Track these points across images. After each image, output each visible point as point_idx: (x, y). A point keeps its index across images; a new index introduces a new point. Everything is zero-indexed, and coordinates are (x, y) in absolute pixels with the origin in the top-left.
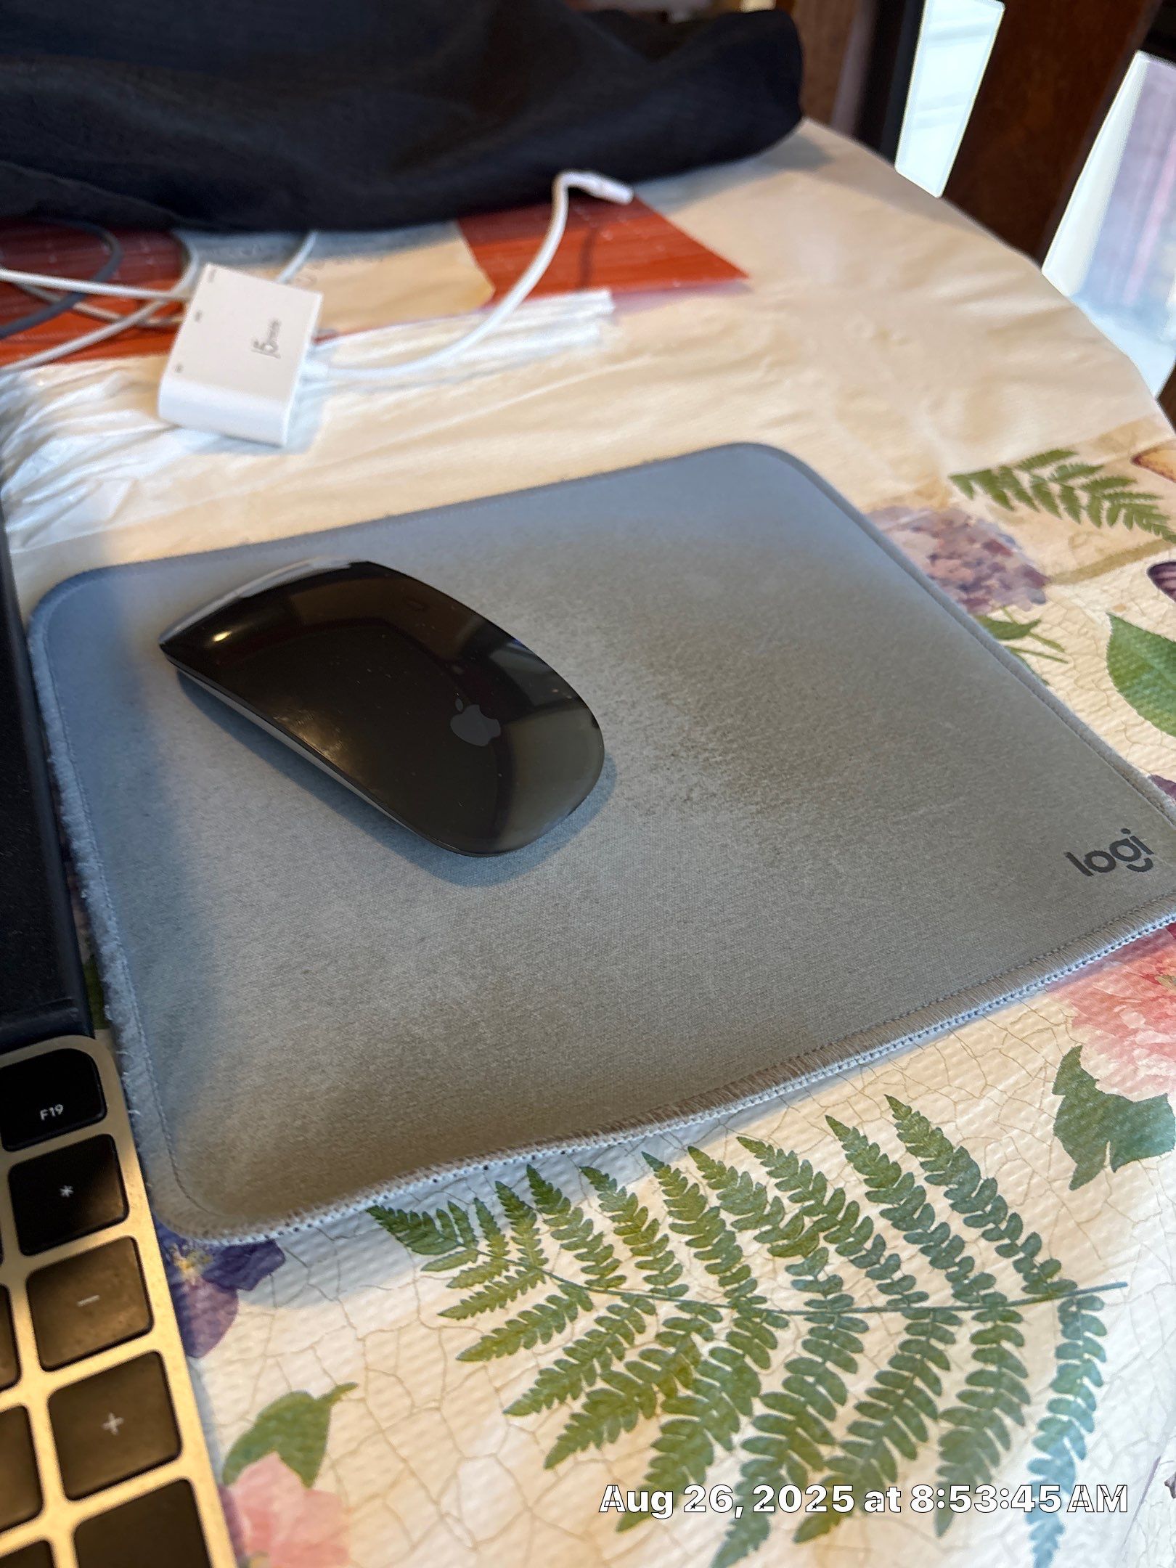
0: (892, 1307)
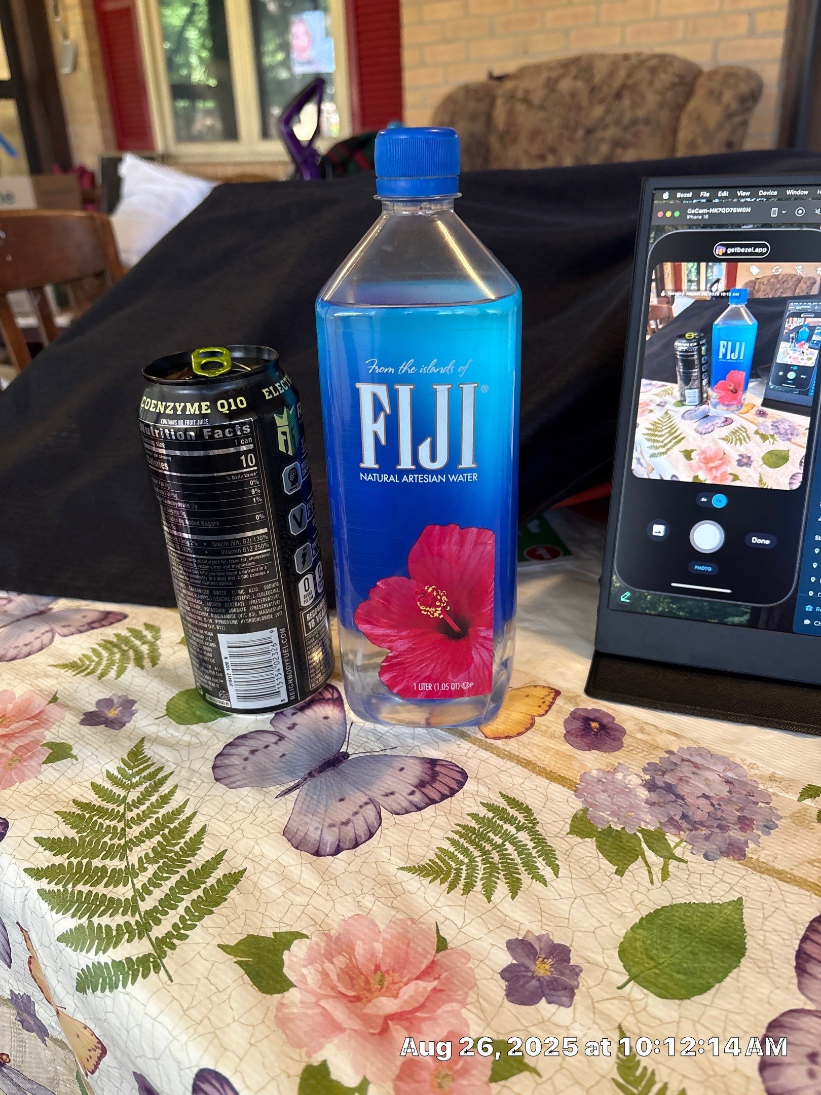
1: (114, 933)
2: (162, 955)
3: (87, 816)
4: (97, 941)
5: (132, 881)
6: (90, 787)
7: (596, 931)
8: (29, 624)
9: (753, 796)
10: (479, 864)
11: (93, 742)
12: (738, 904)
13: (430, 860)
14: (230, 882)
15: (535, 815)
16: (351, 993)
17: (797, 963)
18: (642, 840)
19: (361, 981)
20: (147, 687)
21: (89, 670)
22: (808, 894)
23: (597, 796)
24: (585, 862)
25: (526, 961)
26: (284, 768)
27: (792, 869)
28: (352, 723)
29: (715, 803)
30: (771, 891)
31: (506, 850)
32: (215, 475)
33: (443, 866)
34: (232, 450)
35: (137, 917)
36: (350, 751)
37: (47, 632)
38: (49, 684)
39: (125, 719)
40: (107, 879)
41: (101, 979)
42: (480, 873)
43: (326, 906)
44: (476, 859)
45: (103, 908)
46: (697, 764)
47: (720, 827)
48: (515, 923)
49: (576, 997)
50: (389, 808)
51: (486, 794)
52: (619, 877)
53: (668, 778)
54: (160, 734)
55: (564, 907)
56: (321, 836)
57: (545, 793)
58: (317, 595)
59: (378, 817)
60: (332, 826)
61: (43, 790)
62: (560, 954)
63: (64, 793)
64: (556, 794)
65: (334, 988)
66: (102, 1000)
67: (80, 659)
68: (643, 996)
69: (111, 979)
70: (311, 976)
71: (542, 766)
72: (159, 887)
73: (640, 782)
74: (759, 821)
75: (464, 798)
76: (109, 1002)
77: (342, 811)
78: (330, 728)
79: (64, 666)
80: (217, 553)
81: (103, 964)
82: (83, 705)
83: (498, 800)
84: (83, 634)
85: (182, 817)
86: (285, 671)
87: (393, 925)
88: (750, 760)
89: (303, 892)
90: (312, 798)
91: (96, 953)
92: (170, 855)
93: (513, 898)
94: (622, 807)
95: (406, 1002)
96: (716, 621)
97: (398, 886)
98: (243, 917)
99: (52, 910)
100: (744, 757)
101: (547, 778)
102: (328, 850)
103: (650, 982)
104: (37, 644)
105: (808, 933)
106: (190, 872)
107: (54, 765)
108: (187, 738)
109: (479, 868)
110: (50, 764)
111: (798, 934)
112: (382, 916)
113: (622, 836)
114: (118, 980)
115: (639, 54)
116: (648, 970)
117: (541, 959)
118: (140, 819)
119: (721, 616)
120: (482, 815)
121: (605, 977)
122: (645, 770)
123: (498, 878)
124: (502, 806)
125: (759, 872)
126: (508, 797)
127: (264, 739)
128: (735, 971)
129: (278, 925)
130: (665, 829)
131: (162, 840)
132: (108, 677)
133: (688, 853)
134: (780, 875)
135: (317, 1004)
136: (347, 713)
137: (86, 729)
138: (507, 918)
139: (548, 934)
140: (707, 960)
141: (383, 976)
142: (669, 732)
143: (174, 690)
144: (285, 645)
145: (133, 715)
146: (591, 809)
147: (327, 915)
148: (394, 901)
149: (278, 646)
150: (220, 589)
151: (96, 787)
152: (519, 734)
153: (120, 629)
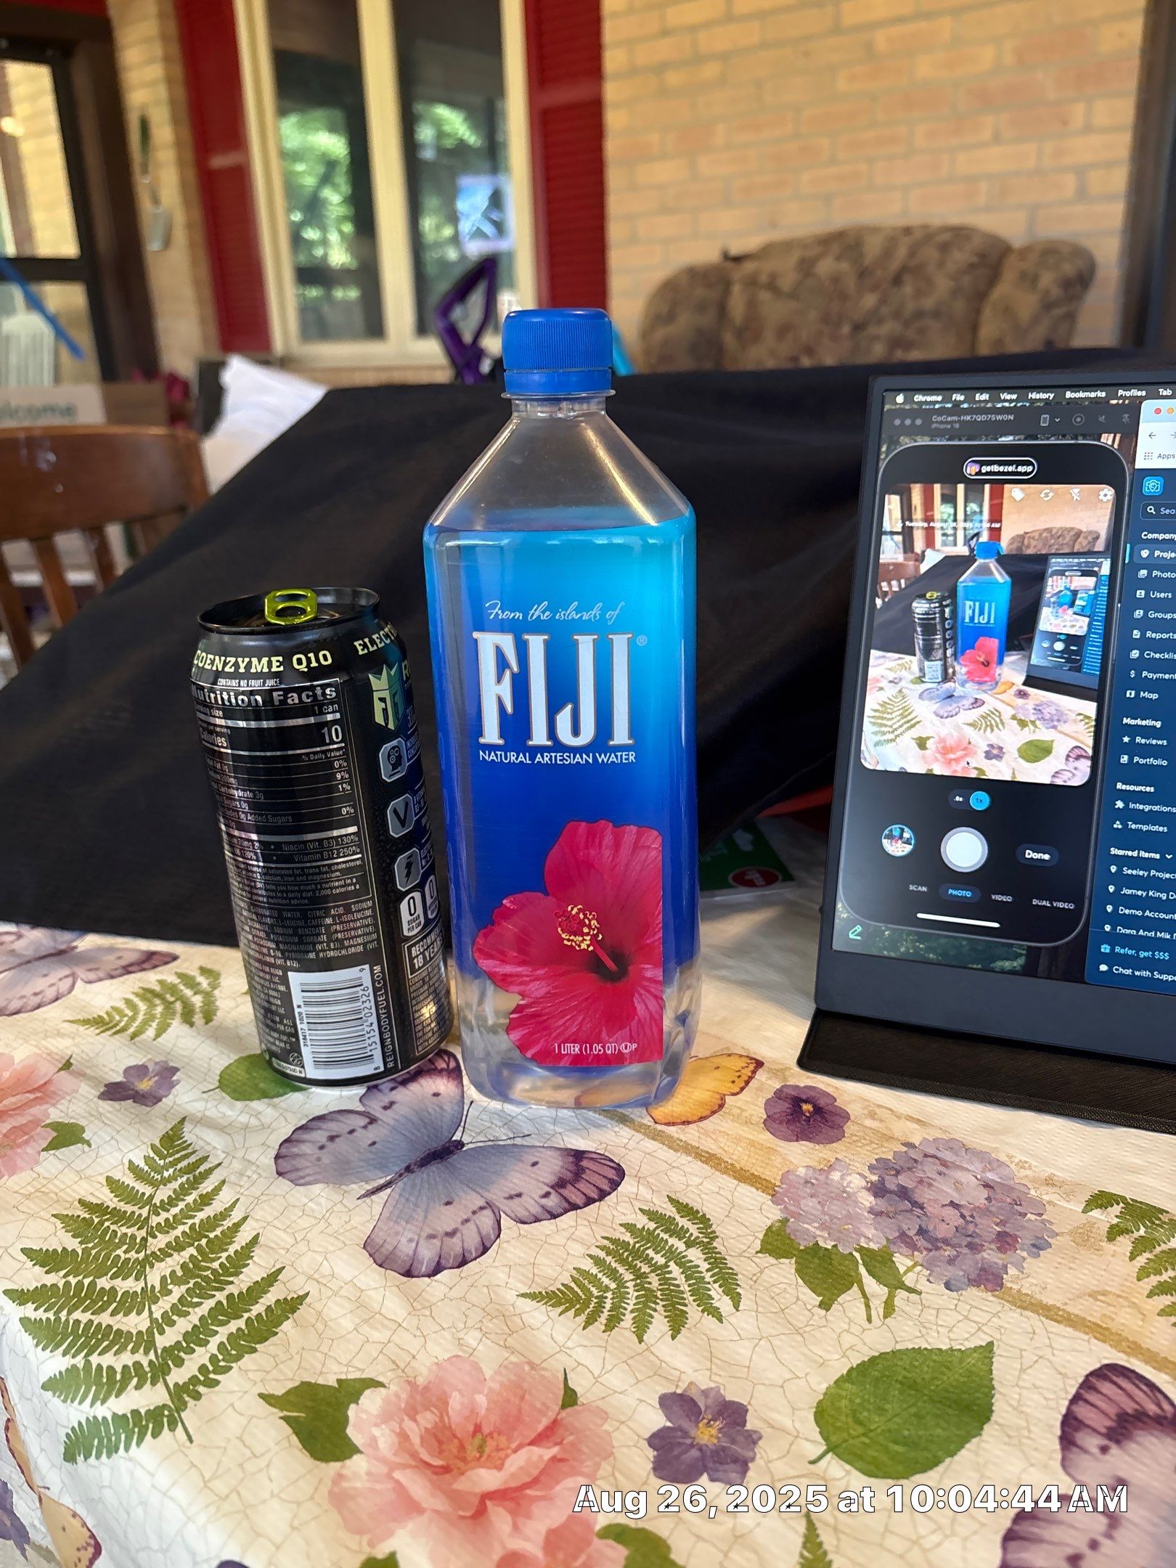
0: (153, 1320)
1: (118, 1377)
2: (182, 1406)
3: (96, 1220)
4: (94, 1388)
5: (150, 1308)
6: (105, 1183)
7: (785, 1385)
8: (42, 967)
9: (1021, 1205)
10: (631, 1290)
11: (114, 1122)
12: (987, 1351)
13: (563, 1285)
14: (284, 1311)
15: (714, 1227)
16: (437, 1462)
17: (1063, 1431)
18: (860, 1262)
19: (453, 1446)
20: (194, 1050)
21: (118, 1028)
22: (1086, 1337)
23: (803, 1202)
24: (777, 1291)
25: (686, 1424)
26: (373, 1159)
27: (1066, 1304)
28: (472, 1103)
29: (967, 1213)
30: (1034, 1333)
31: (670, 1272)
32: (290, 752)
33: (581, 1294)
34: (312, 720)
35: (152, 1356)
36: (466, 1139)
37: (66, 977)
38: (63, 1046)
39: (162, 1092)
40: (115, 1305)
41: (96, 1441)
42: (631, 1303)
43: (414, 1345)
44: (628, 1284)
45: (106, 1343)
46: (945, 1161)
47: (971, 1246)
48: (673, 1371)
49: (750, 1474)
50: (512, 1215)
51: (649, 1197)
52: (823, 1312)
53: (903, 1180)
54: (208, 1113)
55: (742, 1351)
56: (415, 1251)
57: (730, 1198)
58: (428, 922)
59: (496, 1226)
60: (432, 1237)
61: (39, 1186)
62: (733, 1414)
63: (68, 1190)
64: (746, 1199)
65: (414, 1455)
66: (98, 1469)
67: (107, 1013)
68: (843, 1474)
69: (109, 1440)
70: (385, 1438)
71: (730, 1161)
72: (185, 1316)
73: (864, 1184)
74: (1025, 1239)
75: (617, 1203)
76: (106, 1472)
77: (447, 1218)
78: (441, 1108)
79: (86, 1022)
80: (289, 859)
81: (100, 1419)
82: (106, 1073)
83: (664, 1206)
84: (114, 981)
85: (228, 1223)
86: (380, 1027)
87: (503, 1371)
88: (1019, 1157)
89: (382, 1325)
90: (407, 1200)
91: (92, 1404)
92: (205, 1273)
93: (673, 1337)
94: (836, 1218)
95: (513, 1475)
96: (979, 966)
97: (517, 1319)
98: (297, 1358)
99: (37, 1345)
100: (1012, 1152)
101: (735, 1178)
102: (424, 1269)
103: (855, 1455)
104: (51, 993)
105: (1082, 1391)
106: (230, 1297)
107: (58, 1153)
108: (243, 1119)
109: (629, 1296)
110: (52, 1152)
111: (1067, 1392)
112: (489, 1358)
113: (833, 1257)
114: (118, 1440)
115: (925, 227)
116: (853, 1438)
117: (705, 1421)
118: (169, 1226)
119: (986, 959)
120: (640, 1226)
121: (793, 1447)
122: (871, 1168)
123: (655, 1310)
124: (668, 1214)
125: (1020, 1307)
126: (678, 1202)
127: (348, 1122)
128: (975, 1441)
129: (345, 1369)
130: (893, 1248)
131: (196, 1254)
132: (143, 1037)
133: (923, 1280)
134: (1049, 1312)
135: (389, 1476)
136: (465, 1089)
137: (106, 1106)
138: (663, 1364)
139: (718, 1388)
140: (938, 1425)
141: (484, 1441)
142: (910, 1118)
143: (232, 1055)
144: (380, 989)
145: (174, 1086)
146: (792, 1220)
147: (414, 1357)
148: (509, 1339)
149: (371, 990)
150: (293, 910)
151: (112, 1184)
152: (702, 1119)
153: (166, 974)
